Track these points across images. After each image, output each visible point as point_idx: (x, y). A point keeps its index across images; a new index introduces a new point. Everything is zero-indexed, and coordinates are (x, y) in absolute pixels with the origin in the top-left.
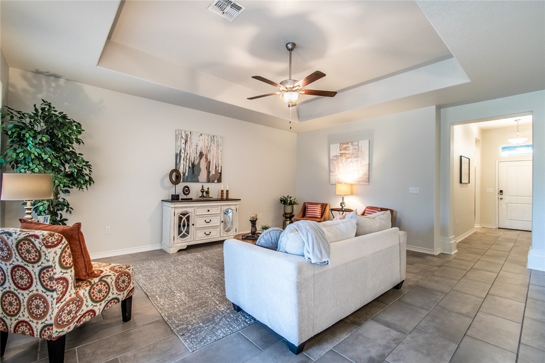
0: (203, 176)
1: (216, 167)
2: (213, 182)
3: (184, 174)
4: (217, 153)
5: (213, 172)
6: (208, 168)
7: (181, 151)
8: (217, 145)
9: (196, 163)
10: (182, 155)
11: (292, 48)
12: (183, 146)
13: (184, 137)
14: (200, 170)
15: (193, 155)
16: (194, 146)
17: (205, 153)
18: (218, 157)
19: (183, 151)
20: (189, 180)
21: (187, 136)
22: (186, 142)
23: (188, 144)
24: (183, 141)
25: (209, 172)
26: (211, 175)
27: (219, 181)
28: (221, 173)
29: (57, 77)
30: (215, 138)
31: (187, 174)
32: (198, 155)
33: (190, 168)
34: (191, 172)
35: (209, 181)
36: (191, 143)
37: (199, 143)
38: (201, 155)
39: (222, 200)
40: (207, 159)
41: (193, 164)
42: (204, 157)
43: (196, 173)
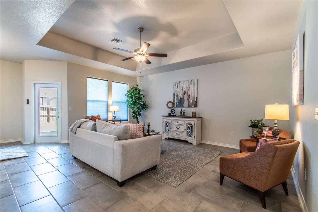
0: (186, 103)
1: (193, 98)
2: (191, 107)
3: (177, 103)
4: (194, 90)
5: (191, 101)
6: (188, 99)
7: (175, 92)
8: (194, 85)
9: (182, 97)
10: (176, 94)
12: (176, 89)
13: (176, 85)
14: (184, 101)
15: (180, 93)
16: (181, 89)
17: (186, 91)
18: (194, 92)
19: (176, 92)
20: (179, 106)
21: (178, 84)
22: (177, 87)
23: (178, 88)
24: (176, 87)
25: (189, 102)
26: (190, 103)
27: (196, 106)
28: (197, 102)
29: (144, 76)
30: (193, 81)
31: (178, 103)
32: (183, 93)
33: (179, 100)
34: (180, 102)
35: (189, 107)
36: (180, 87)
37: (184, 86)
38: (185, 92)
39: (193, 117)
40: (188, 94)
41: (181, 98)
42: (186, 93)
43: (182, 103)
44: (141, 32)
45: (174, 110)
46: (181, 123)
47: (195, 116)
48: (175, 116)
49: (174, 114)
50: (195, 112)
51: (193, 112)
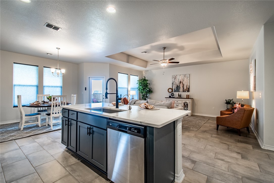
0: (181, 89)
1: (186, 86)
2: (185, 92)
3: (174, 89)
4: (187, 81)
5: (185, 88)
6: (183, 87)
7: (173, 82)
8: (187, 78)
9: (178, 85)
10: (174, 83)
11: (165, 48)
12: (174, 80)
13: (174, 77)
14: (180, 88)
15: (177, 83)
16: (178, 80)
17: (182, 81)
18: (187, 82)
19: (174, 82)
20: (176, 91)
21: (175, 77)
22: (175, 79)
23: (176, 79)
24: (174, 79)
25: (183, 88)
26: (184, 89)
27: (188, 91)
28: (189, 88)
30: (186, 75)
31: (175, 89)
32: (179, 83)
33: (176, 87)
34: (177, 89)
35: (183, 91)
36: (177, 79)
37: (180, 78)
38: (180, 82)
39: (187, 98)
40: (182, 83)
41: (177, 86)
42: (181, 83)
43: (179, 89)
44: (164, 49)
45: (173, 94)
46: (179, 102)
47: (189, 97)
48: (174, 98)
49: (173, 97)
50: (189, 95)
51: (187, 95)
